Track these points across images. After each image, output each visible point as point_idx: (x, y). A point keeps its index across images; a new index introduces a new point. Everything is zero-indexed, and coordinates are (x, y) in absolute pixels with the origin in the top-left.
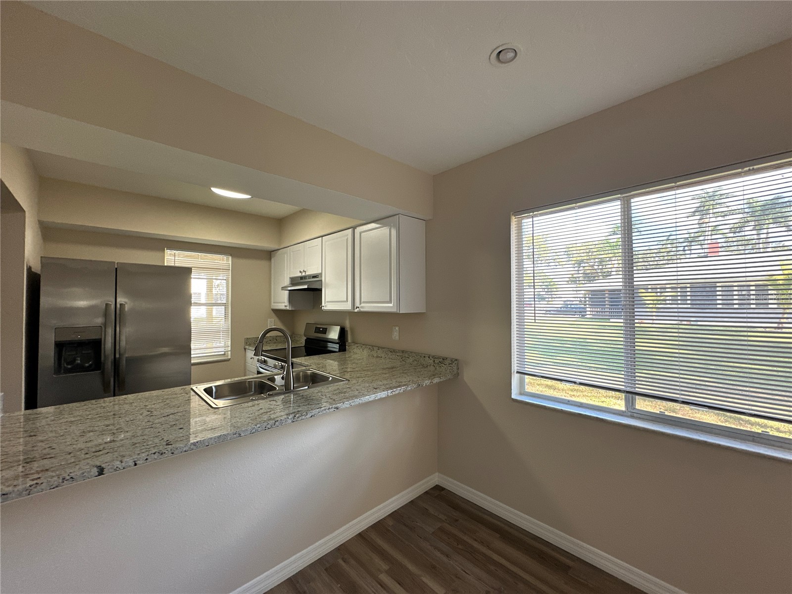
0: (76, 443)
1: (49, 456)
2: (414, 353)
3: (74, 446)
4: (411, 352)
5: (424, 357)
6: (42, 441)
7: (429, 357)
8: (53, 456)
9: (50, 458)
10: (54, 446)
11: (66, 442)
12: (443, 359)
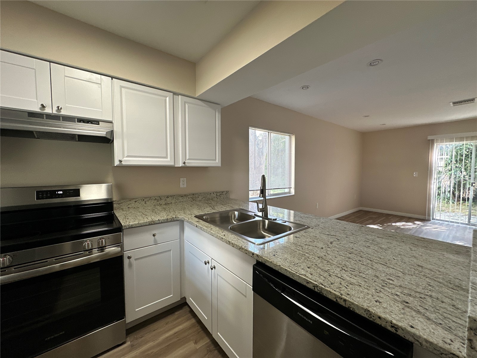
0: (396, 246)
1: (414, 245)
2: (203, 193)
3: (398, 244)
4: (201, 193)
5: (210, 194)
6: (415, 257)
7: (213, 193)
8: (412, 244)
9: (414, 244)
10: (409, 250)
11: (401, 249)
12: (222, 192)
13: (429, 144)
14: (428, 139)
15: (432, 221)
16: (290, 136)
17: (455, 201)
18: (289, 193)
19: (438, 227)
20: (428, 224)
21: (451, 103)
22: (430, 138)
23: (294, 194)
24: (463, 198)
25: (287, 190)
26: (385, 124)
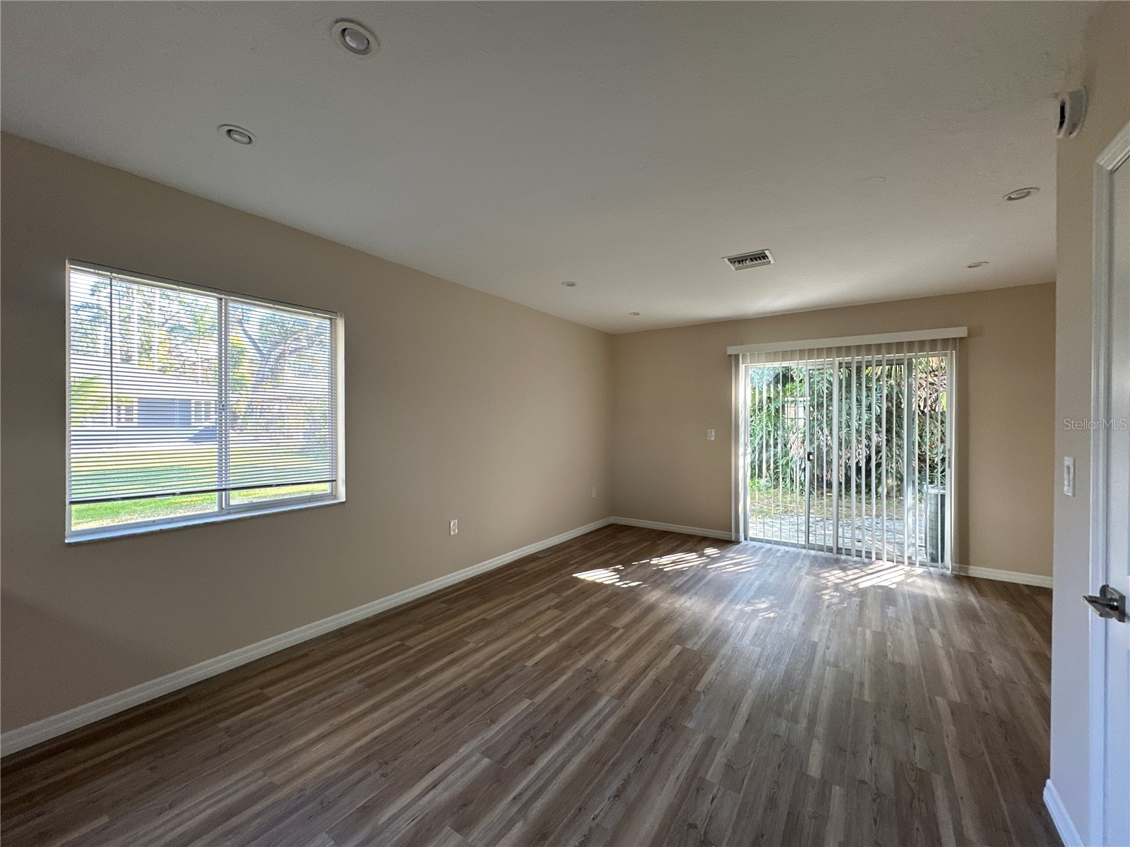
13: (731, 362)
14: (728, 354)
15: (744, 543)
16: (331, 319)
17: (814, 488)
18: (333, 495)
19: (743, 561)
20: (731, 553)
21: (726, 260)
22: (731, 350)
23: (343, 499)
24: (827, 481)
25: (326, 488)
26: (638, 314)
